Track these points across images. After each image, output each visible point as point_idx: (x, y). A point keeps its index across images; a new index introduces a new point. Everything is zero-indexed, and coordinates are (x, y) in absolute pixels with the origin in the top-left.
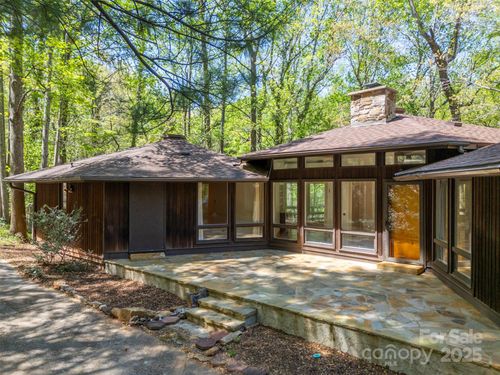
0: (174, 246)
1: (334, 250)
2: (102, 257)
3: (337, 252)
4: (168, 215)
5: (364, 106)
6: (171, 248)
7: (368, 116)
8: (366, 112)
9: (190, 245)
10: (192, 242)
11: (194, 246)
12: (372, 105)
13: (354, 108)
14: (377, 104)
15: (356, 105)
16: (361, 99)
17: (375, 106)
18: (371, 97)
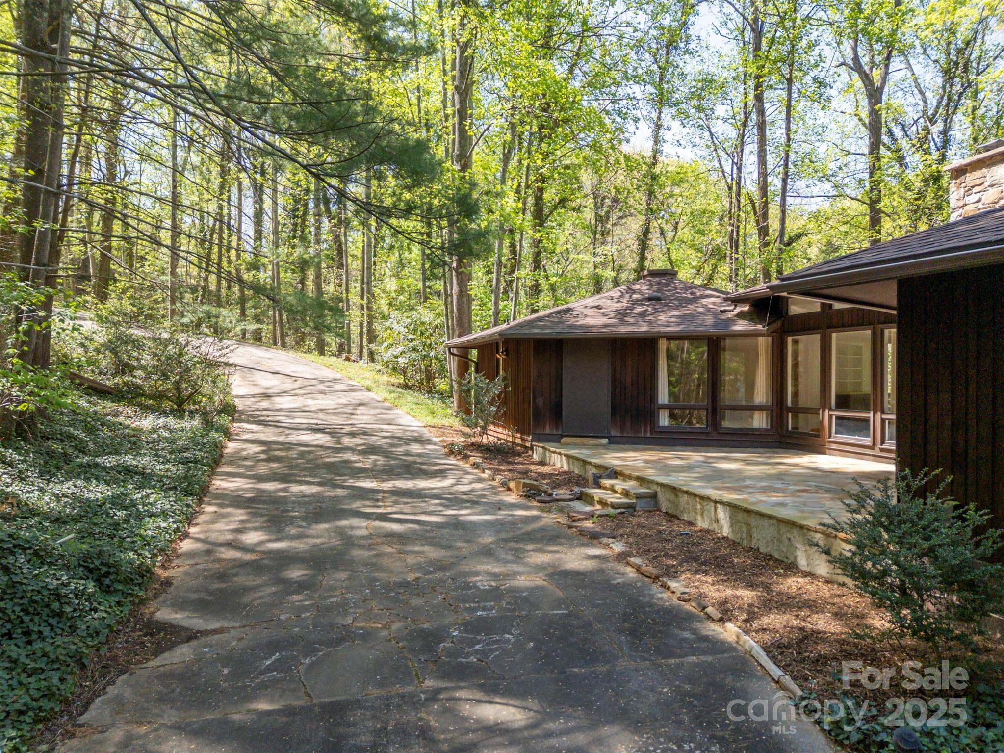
0: (622, 431)
1: (872, 448)
2: (530, 438)
3: (876, 451)
4: (614, 386)
5: (973, 187)
6: (619, 434)
7: (980, 205)
8: (976, 200)
9: (645, 431)
10: (649, 429)
11: (651, 434)
12: (986, 184)
13: (955, 193)
14: (994, 182)
15: (959, 188)
16: (968, 175)
17: (992, 186)
18: (984, 170)
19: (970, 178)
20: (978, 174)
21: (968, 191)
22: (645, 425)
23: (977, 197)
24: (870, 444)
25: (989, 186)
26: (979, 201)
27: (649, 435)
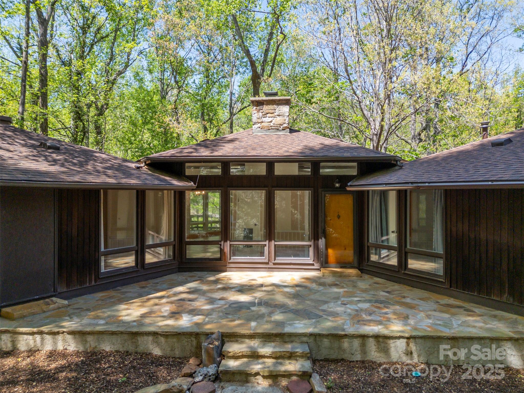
0: (68, 286)
1: (267, 263)
3: (271, 265)
5: (267, 113)
6: (65, 290)
7: (272, 124)
8: (269, 121)
9: (90, 281)
10: (93, 277)
11: (95, 282)
12: (276, 114)
13: (256, 114)
14: (281, 114)
15: (258, 112)
16: (264, 106)
17: (279, 116)
18: (275, 106)
19: (266, 108)
20: (271, 107)
21: (265, 115)
22: (90, 274)
23: (270, 119)
24: (266, 261)
25: (277, 115)
26: (271, 122)
27: (93, 283)
